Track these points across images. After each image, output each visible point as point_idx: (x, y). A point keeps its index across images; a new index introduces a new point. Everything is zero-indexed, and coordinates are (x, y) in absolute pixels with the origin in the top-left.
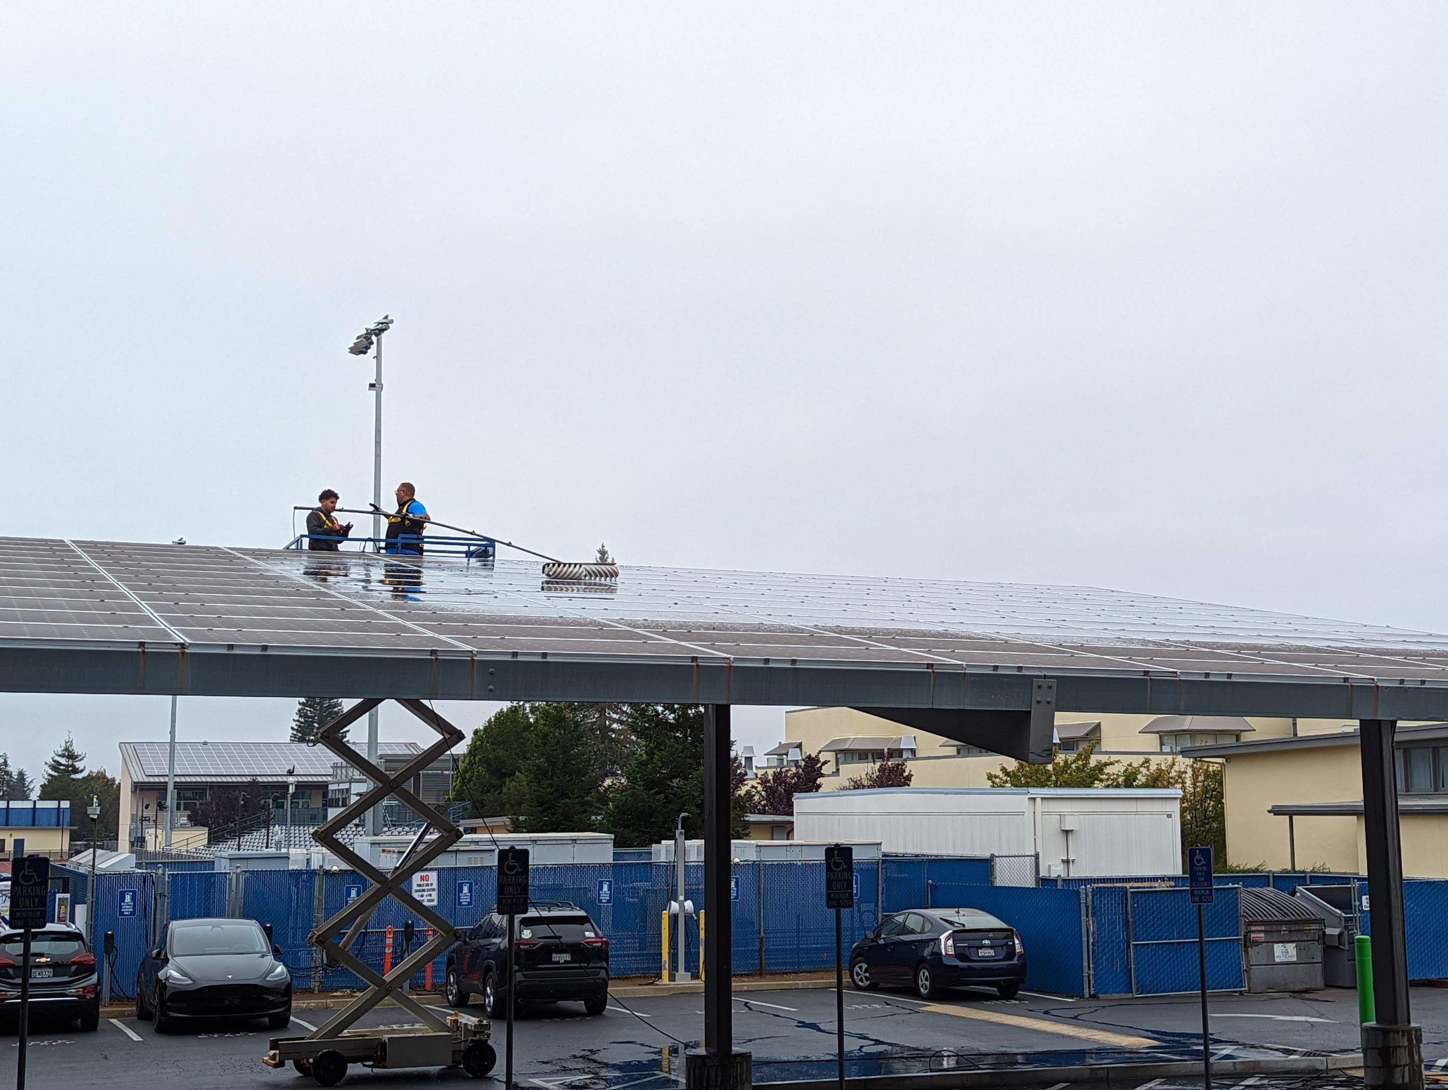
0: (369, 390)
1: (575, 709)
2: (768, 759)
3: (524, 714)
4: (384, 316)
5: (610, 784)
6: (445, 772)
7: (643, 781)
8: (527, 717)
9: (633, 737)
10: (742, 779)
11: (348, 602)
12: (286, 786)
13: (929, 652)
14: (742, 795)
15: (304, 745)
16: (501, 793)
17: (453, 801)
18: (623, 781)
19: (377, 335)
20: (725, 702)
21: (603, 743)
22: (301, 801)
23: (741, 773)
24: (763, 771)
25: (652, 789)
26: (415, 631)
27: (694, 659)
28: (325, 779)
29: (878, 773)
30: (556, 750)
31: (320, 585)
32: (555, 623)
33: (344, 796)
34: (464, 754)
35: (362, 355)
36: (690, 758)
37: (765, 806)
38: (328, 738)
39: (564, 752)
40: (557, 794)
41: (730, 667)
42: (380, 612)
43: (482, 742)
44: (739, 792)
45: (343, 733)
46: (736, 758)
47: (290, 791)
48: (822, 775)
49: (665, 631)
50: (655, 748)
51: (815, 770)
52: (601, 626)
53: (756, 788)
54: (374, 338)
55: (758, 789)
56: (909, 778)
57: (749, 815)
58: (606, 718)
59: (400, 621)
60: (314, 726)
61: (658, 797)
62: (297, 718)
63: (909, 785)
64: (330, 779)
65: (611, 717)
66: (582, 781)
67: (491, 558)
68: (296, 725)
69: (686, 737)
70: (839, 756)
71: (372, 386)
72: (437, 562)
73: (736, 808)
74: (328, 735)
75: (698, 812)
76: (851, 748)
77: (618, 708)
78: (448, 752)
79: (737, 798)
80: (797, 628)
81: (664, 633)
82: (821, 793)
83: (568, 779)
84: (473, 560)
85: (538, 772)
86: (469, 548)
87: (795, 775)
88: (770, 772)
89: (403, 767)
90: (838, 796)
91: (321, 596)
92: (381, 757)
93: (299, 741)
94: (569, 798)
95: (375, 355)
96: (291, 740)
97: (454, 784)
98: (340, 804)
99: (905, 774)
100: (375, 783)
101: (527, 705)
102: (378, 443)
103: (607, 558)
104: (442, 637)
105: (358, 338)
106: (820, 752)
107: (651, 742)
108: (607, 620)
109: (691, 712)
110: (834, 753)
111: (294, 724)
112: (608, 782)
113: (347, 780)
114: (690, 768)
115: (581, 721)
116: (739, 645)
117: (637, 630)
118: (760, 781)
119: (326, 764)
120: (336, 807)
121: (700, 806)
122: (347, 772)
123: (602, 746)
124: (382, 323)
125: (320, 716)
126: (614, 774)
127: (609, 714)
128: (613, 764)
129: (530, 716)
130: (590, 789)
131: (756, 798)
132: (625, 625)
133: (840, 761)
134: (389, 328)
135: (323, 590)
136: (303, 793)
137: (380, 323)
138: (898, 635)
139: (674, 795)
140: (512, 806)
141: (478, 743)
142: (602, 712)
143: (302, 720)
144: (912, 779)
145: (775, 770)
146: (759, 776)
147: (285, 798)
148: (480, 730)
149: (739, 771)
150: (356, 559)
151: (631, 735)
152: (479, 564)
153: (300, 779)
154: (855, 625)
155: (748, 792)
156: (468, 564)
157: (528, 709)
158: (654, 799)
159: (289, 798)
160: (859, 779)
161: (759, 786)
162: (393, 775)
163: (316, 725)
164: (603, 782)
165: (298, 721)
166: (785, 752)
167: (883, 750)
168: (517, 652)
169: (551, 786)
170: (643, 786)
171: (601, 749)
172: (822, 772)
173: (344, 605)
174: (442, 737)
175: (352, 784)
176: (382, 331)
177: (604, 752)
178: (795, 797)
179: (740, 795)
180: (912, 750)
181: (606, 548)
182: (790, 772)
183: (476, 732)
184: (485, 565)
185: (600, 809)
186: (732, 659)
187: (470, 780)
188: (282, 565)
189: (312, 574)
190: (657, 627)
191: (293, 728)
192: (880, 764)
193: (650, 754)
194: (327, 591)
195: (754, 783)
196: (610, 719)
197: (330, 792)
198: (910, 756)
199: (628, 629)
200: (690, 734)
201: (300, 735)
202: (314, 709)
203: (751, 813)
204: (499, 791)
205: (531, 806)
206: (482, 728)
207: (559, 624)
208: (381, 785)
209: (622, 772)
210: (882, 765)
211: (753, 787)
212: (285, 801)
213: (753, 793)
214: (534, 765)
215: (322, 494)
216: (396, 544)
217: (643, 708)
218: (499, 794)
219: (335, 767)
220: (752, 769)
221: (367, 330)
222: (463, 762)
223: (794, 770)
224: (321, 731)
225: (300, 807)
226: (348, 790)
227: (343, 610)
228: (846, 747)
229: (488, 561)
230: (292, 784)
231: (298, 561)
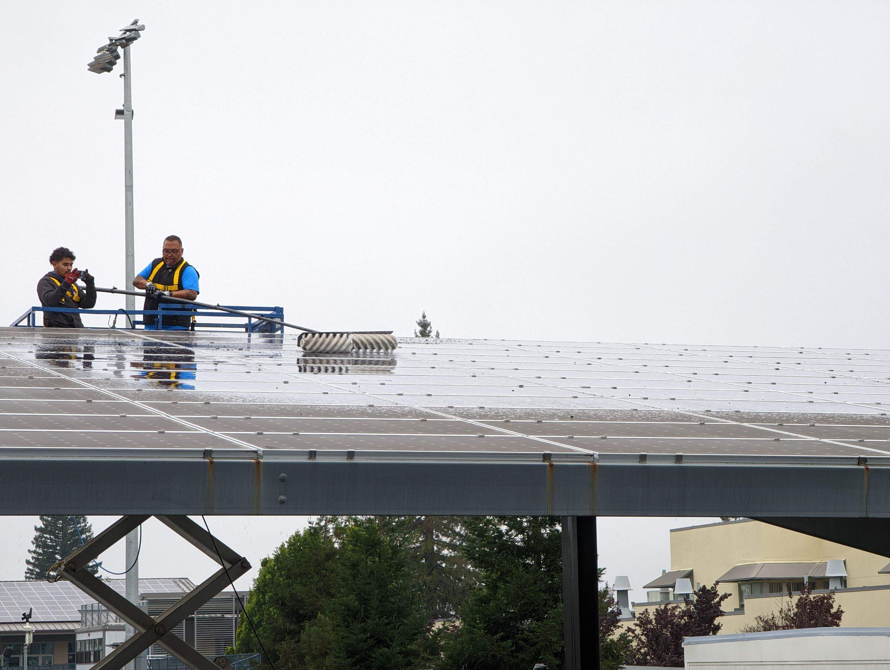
0: (116, 118)
1: (393, 530)
2: (648, 593)
3: (326, 538)
4: (132, 21)
5: (441, 627)
6: (226, 616)
7: (484, 623)
8: (331, 541)
9: (469, 567)
10: (614, 620)
11: (95, 392)
12: (20, 637)
13: (861, 443)
14: (616, 640)
15: (44, 584)
16: (299, 641)
17: (238, 652)
18: (457, 623)
19: (124, 46)
20: (588, 513)
21: (430, 574)
22: (40, 657)
23: (612, 612)
24: (642, 609)
25: (496, 633)
26: (182, 427)
27: (546, 457)
28: (71, 627)
29: (796, 610)
30: (370, 584)
31: (59, 372)
32: (363, 413)
33: (96, 649)
34: (250, 591)
35: (105, 73)
36: (544, 592)
37: (645, 654)
38: (74, 570)
39: (380, 587)
40: (371, 642)
41: (595, 466)
42: (137, 403)
43: (273, 576)
44: (611, 637)
45: (92, 566)
46: (606, 592)
47: (27, 642)
48: (722, 614)
49: (508, 421)
50: (500, 579)
51: (711, 607)
52: (423, 416)
53: (633, 631)
54: (120, 51)
55: (636, 632)
56: (838, 616)
57: (625, 666)
58: (434, 542)
59: (163, 415)
60: (56, 559)
61: (504, 644)
62: (33, 548)
63: (838, 625)
64: (77, 626)
65: (440, 541)
66: (404, 624)
67: (279, 332)
68: (33, 558)
69: (539, 565)
70: (743, 588)
71: (119, 113)
72: (208, 339)
73: (606, 658)
74: (73, 566)
75: (558, 662)
76: (758, 577)
77: (449, 529)
78: (229, 589)
79: (607, 645)
80: (682, 415)
81: (507, 424)
82: (722, 636)
83: (386, 621)
84: (255, 336)
85: (346, 613)
86: (250, 321)
87: (684, 613)
88: (652, 610)
89: (168, 610)
90: (743, 640)
91: (61, 386)
92: (143, 597)
93: (36, 578)
94: (388, 646)
95: (123, 73)
96: (26, 577)
97: (238, 631)
98: (92, 659)
99: (833, 611)
100: (135, 628)
101: (330, 526)
102: (129, 188)
103: (430, 332)
104: (218, 434)
105: (100, 50)
106: (717, 583)
107: (492, 572)
108: (431, 408)
109: (545, 532)
110: (736, 584)
111: (29, 557)
112: (438, 625)
113: (100, 627)
114: (545, 605)
115: (400, 546)
116: (605, 438)
117: (470, 421)
118: (638, 622)
119: (72, 608)
120: (86, 663)
121: (560, 655)
122: (99, 618)
123: (428, 579)
124: (130, 31)
125: (63, 546)
126: (445, 616)
127: (437, 536)
128: (444, 601)
129: (334, 540)
130: (415, 634)
131: (634, 644)
132: (455, 415)
133: (745, 594)
134: (139, 36)
135: (63, 377)
136: (44, 645)
137: (127, 31)
138: (819, 421)
139: (524, 640)
140: (314, 658)
141: (268, 576)
142: (428, 533)
143: (40, 551)
144: (842, 618)
145: (657, 607)
146: (637, 615)
147: (20, 652)
148: (270, 560)
149: (610, 610)
150: (105, 336)
151: (466, 564)
152: (263, 340)
153: (39, 627)
154: (762, 409)
155: (623, 637)
156: (249, 341)
157: (331, 531)
158: (499, 646)
159: (26, 651)
160: (770, 617)
161: (638, 628)
162: (158, 619)
163: (58, 557)
164: (431, 625)
165: (35, 552)
166: (671, 583)
167: (803, 579)
168: (315, 452)
169: (365, 631)
170: (484, 629)
171: (428, 582)
172: (721, 608)
173: (90, 396)
174: (221, 567)
175: (107, 633)
176: (130, 40)
177: (433, 587)
178: (686, 641)
179: (612, 641)
180: (841, 578)
181: (428, 319)
182: (679, 610)
183: (265, 563)
184: (271, 342)
185: (428, 660)
186: (596, 456)
187: (259, 625)
188: (10, 346)
189: (47, 357)
190: (497, 415)
191: (28, 562)
192: (799, 597)
193: (493, 587)
194: (68, 378)
195: (631, 625)
196: (440, 543)
197: (79, 644)
198: (839, 587)
199: (459, 419)
200: (544, 560)
201: (38, 570)
202: (56, 537)
203: (628, 664)
204: (296, 639)
205: (338, 657)
206: (272, 557)
207: (369, 415)
208: (143, 631)
209: (457, 613)
210: (801, 598)
211: (629, 630)
212: (21, 657)
213: (630, 638)
214: (342, 605)
215: (53, 254)
216: (156, 316)
217: (481, 528)
218: (296, 642)
219: (84, 610)
220: (628, 606)
221: (111, 40)
222: (249, 602)
223: (683, 606)
224: (65, 561)
225: (40, 663)
226: (101, 641)
227: (88, 401)
228: (752, 575)
229: (274, 336)
230: (29, 632)
231: (30, 341)
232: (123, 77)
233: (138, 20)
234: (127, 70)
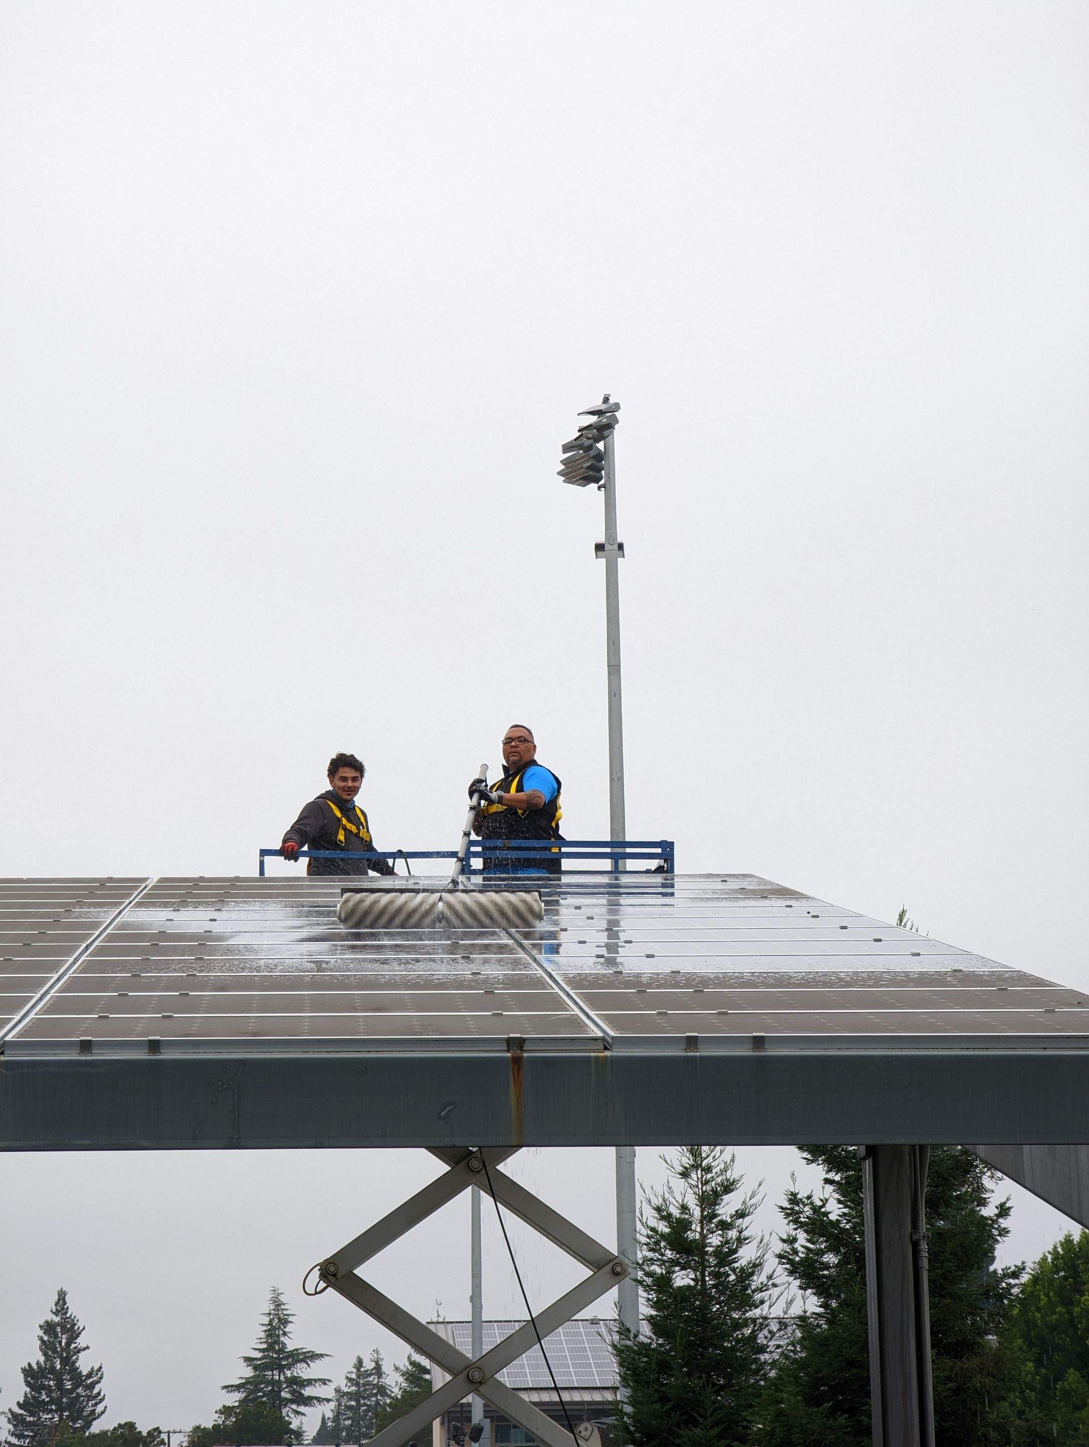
0: (596, 557)
4: (604, 397)
19: (604, 438)
38: (334, 1276)
71: (599, 548)
74: (332, 1270)
134: (617, 421)
176: (609, 427)
232: (603, 489)
233: (609, 395)
234: (609, 478)
